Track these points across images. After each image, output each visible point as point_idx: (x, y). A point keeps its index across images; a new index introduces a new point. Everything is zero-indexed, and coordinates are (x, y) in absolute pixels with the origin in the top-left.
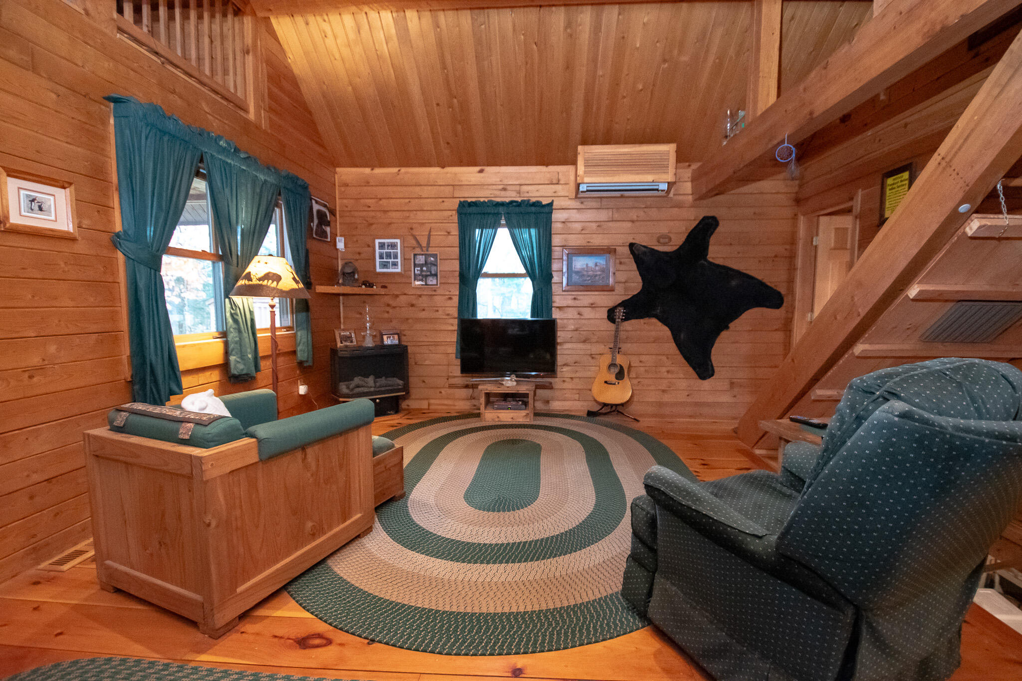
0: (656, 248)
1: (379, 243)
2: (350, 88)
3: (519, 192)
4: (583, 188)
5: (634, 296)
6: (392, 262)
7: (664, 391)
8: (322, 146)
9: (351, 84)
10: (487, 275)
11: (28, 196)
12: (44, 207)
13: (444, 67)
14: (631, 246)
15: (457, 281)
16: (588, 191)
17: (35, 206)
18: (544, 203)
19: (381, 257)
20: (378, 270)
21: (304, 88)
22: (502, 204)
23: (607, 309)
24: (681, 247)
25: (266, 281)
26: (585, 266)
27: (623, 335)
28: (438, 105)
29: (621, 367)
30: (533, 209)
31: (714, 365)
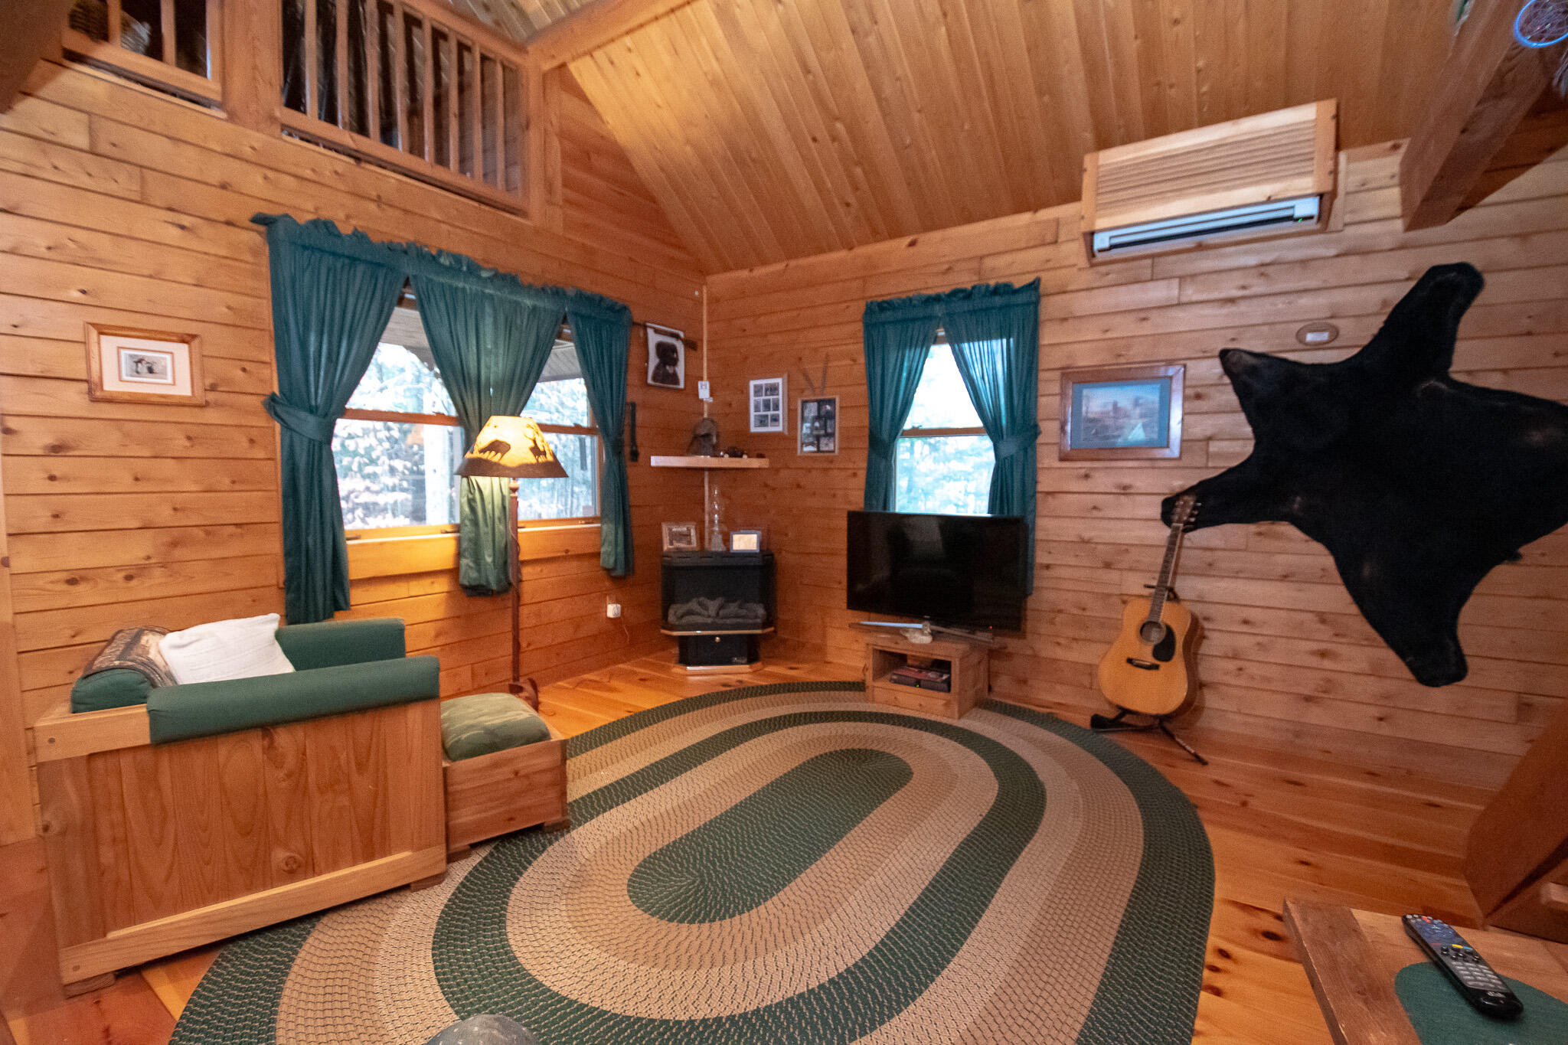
0: (1291, 356)
1: (755, 386)
2: (688, 148)
3: (979, 272)
4: (1101, 241)
5: (1231, 471)
6: (772, 416)
7: (1308, 699)
8: (680, 247)
9: (688, 141)
10: (917, 433)
11: (131, 356)
12: (155, 368)
13: (807, 71)
14: (1224, 355)
15: (866, 445)
16: (1113, 247)
17: (142, 368)
18: (1017, 285)
19: (757, 409)
20: (753, 429)
21: (637, 164)
22: (937, 299)
23: (1163, 498)
24: (1366, 350)
25: (493, 453)
26: (1110, 407)
27: (1189, 557)
28: (814, 140)
29: (1170, 633)
30: (998, 300)
31: (1466, 651)
